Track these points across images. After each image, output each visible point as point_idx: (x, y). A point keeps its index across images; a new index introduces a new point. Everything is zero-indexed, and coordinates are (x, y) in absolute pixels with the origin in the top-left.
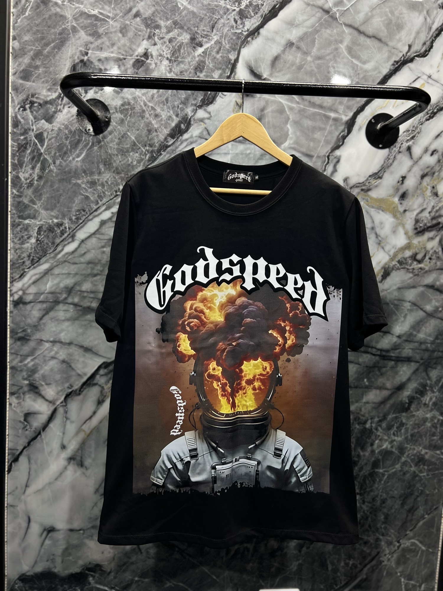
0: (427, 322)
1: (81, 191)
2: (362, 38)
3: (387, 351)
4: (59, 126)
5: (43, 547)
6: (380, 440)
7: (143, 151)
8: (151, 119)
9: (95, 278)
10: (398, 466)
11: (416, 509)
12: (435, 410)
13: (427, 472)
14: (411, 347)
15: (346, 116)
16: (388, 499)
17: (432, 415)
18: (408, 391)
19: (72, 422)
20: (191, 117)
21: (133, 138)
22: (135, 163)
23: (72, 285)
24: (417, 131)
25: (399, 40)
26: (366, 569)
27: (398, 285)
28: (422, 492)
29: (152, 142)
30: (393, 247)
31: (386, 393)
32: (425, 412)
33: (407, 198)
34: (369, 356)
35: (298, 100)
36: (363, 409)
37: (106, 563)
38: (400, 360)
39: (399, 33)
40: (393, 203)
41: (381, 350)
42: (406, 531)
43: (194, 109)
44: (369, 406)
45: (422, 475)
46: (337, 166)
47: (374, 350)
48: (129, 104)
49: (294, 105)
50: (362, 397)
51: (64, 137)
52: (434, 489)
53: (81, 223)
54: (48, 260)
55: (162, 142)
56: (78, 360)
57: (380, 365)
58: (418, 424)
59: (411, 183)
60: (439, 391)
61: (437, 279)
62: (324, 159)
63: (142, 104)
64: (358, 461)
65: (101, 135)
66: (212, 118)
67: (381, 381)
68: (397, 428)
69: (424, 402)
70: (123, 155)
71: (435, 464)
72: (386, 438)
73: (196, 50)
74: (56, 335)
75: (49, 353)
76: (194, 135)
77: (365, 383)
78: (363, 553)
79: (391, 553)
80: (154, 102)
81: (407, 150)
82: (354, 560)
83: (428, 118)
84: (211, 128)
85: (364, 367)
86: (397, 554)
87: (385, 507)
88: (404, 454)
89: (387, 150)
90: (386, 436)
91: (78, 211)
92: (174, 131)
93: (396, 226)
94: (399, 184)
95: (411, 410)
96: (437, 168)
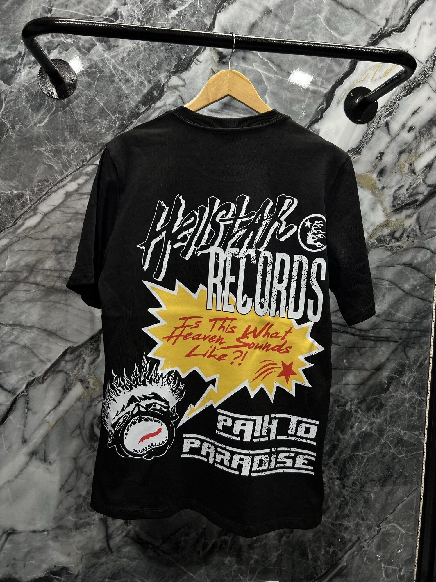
0: (405, 301)
1: (44, 160)
2: (340, 10)
3: (367, 331)
4: (18, 87)
5: (3, 550)
6: (360, 422)
7: (112, 118)
8: (122, 84)
9: (60, 255)
10: (377, 449)
11: (396, 492)
12: (413, 390)
13: (406, 453)
14: (390, 327)
15: (325, 88)
16: (368, 482)
17: (410, 395)
18: (388, 372)
19: (35, 413)
20: (164, 84)
21: (102, 104)
22: (104, 131)
23: (34, 263)
24: (394, 107)
25: (377, 14)
26: (346, 556)
27: (376, 264)
28: (401, 474)
29: (121, 109)
30: (372, 225)
31: (365, 374)
32: (403, 392)
33: (385, 175)
34: (348, 336)
35: (276, 70)
36: (343, 391)
37: (73, 565)
38: (379, 340)
39: (376, 6)
40: (372, 179)
41: (360, 330)
42: (386, 514)
43: (167, 75)
44: (349, 388)
45: (401, 456)
47: (353, 330)
48: (97, 66)
49: (272, 76)
50: (342, 379)
51: (24, 100)
52: (413, 471)
53: (44, 195)
54: (6, 235)
55: (133, 109)
56: (41, 345)
57: (359, 345)
58: (397, 405)
59: (389, 159)
60: (417, 371)
61: (415, 257)
63: (111, 67)
64: (338, 445)
65: (66, 100)
66: (186, 86)
67: (359, 361)
68: (376, 409)
70: (90, 121)
71: (414, 445)
72: (365, 420)
73: (170, 12)
74: (16, 318)
75: (8, 338)
76: (168, 103)
77: (345, 364)
78: (344, 539)
79: (371, 538)
80: (124, 65)
81: (385, 126)
82: (334, 548)
83: (405, 94)
84: (186, 96)
85: (343, 347)
86: (377, 539)
87: (365, 491)
88: (384, 435)
89: (366, 125)
90: (366, 418)
91: (41, 181)
92: (146, 98)
93: (375, 203)
94: (377, 160)
95: (390, 391)
96: (414, 144)
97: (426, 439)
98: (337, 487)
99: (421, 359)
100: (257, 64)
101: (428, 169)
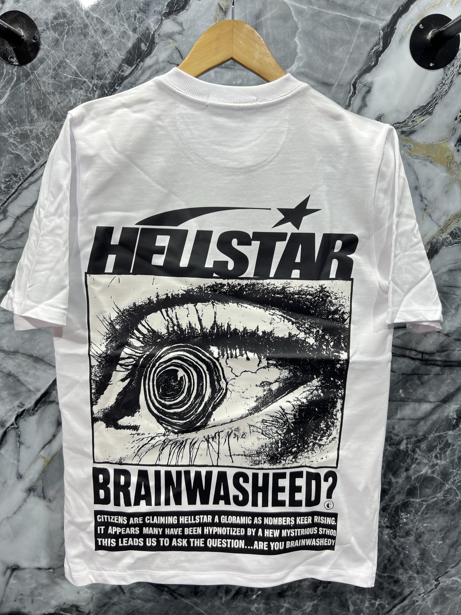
1: (9, 148)
3: (431, 354)
5: (9, 586)
6: (418, 464)
7: (89, 87)
8: (98, 37)
10: (440, 495)
15: (383, 20)
16: (426, 533)
18: (458, 404)
19: (29, 447)
20: (154, 32)
21: (75, 68)
23: (10, 277)
26: (396, 609)
27: (449, 267)
29: (101, 72)
30: (444, 214)
31: (428, 407)
34: (406, 360)
36: (397, 427)
37: (84, 604)
38: (448, 365)
40: (447, 150)
41: (423, 353)
42: (447, 568)
43: (158, 19)
44: (404, 424)
46: (367, 99)
47: (413, 353)
48: (65, 16)
50: (397, 413)
53: (14, 193)
55: (115, 72)
56: (27, 373)
57: (420, 372)
62: (348, 87)
63: (83, 14)
64: (389, 489)
65: (29, 65)
66: (184, 33)
67: (421, 392)
68: (440, 449)
70: (61, 93)
72: (425, 461)
76: (161, 60)
77: (401, 394)
78: (393, 592)
79: (426, 592)
80: (100, 10)
82: (381, 601)
84: (184, 47)
85: (399, 374)
86: (434, 594)
87: (422, 542)
88: (449, 480)
89: (441, 70)
90: (425, 458)
91: (8, 176)
92: (131, 54)
93: (450, 183)
94: (456, 122)
98: (386, 537)
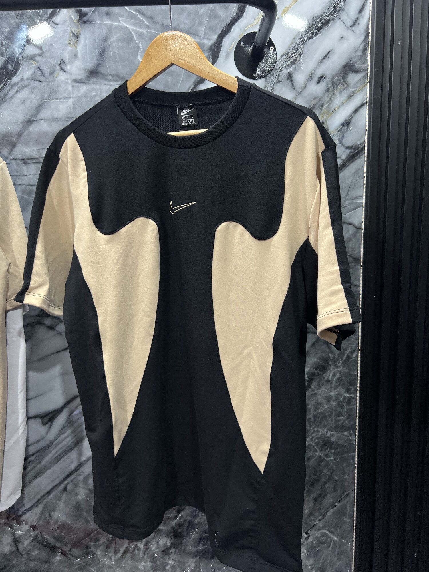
11: (325, 497)
12: (340, 387)
13: (334, 456)
17: (337, 393)
24: (298, 54)
28: (330, 478)
32: (328, 390)
35: (147, 24)
45: (329, 459)
49: (145, 31)
52: (344, 474)
60: (344, 365)
69: (326, 378)
71: (343, 446)
81: (288, 78)
83: (311, 35)
95: (312, 388)
96: (325, 97)
97: (357, 440)
99: (347, 352)
100: (125, 19)
101: (346, 127)
